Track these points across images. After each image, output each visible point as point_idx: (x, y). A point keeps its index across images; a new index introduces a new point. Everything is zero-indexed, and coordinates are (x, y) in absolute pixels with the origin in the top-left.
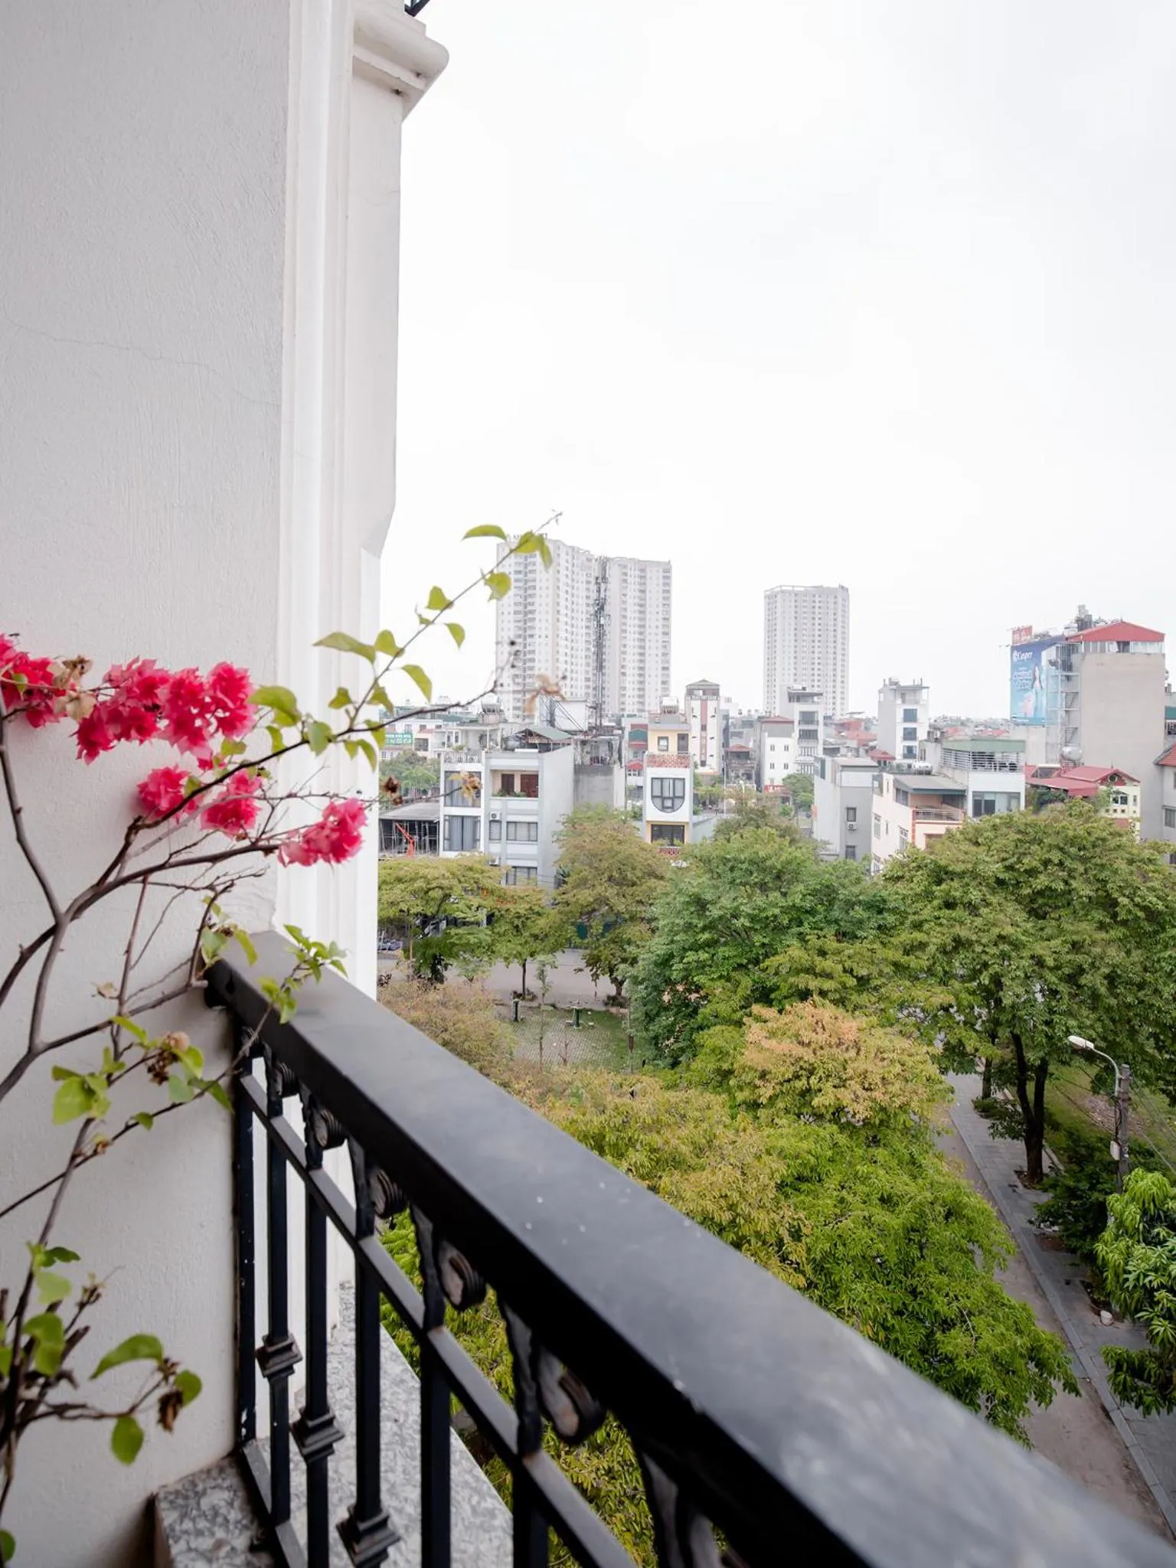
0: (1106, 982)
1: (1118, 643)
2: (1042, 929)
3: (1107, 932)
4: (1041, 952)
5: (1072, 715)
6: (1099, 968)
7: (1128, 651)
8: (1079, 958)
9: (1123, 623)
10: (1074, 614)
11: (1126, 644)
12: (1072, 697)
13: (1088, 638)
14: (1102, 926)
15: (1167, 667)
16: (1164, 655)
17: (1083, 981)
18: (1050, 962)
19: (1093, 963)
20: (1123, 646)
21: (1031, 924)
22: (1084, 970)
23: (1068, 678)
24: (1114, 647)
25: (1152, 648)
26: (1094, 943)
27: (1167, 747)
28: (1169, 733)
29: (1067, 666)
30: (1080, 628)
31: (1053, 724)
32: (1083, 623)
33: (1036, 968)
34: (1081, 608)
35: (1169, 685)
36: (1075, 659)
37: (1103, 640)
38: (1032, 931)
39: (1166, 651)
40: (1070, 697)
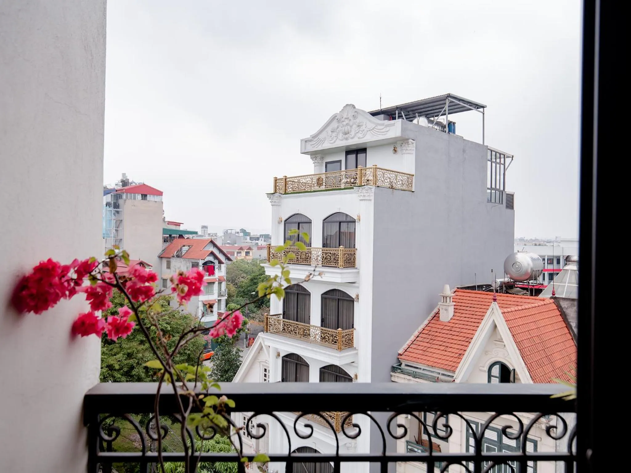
0: (144, 371)
1: (142, 195)
2: (111, 350)
3: (144, 345)
4: (112, 362)
5: (120, 232)
6: (141, 364)
7: (146, 199)
8: (131, 361)
9: (144, 185)
10: (120, 178)
11: (146, 196)
12: (119, 223)
13: (128, 191)
14: (142, 342)
15: (164, 209)
16: (162, 203)
17: (134, 373)
18: (117, 367)
19: (138, 362)
20: (144, 196)
21: (105, 349)
22: (134, 367)
23: (118, 212)
24: (139, 197)
25: (157, 198)
26: (138, 352)
27: (164, 248)
28: (165, 241)
29: (116, 206)
30: (123, 186)
31: (109, 237)
32: (125, 183)
33: (109, 372)
34: (124, 175)
35: (164, 217)
36: (121, 202)
37: (135, 193)
38: (107, 352)
39: (163, 201)
40: (119, 222)
